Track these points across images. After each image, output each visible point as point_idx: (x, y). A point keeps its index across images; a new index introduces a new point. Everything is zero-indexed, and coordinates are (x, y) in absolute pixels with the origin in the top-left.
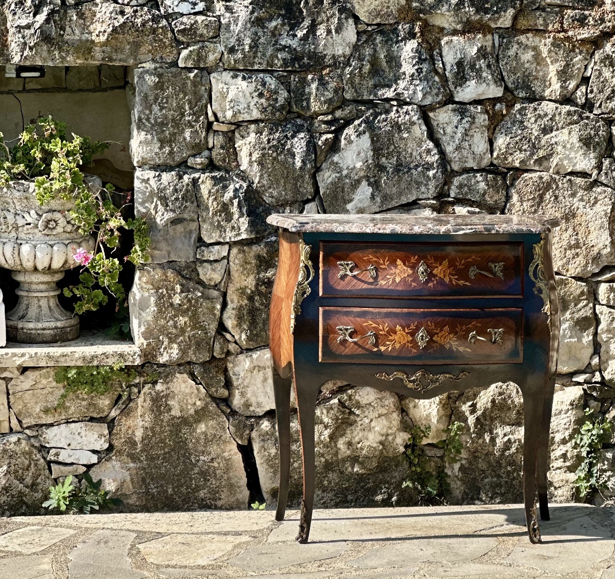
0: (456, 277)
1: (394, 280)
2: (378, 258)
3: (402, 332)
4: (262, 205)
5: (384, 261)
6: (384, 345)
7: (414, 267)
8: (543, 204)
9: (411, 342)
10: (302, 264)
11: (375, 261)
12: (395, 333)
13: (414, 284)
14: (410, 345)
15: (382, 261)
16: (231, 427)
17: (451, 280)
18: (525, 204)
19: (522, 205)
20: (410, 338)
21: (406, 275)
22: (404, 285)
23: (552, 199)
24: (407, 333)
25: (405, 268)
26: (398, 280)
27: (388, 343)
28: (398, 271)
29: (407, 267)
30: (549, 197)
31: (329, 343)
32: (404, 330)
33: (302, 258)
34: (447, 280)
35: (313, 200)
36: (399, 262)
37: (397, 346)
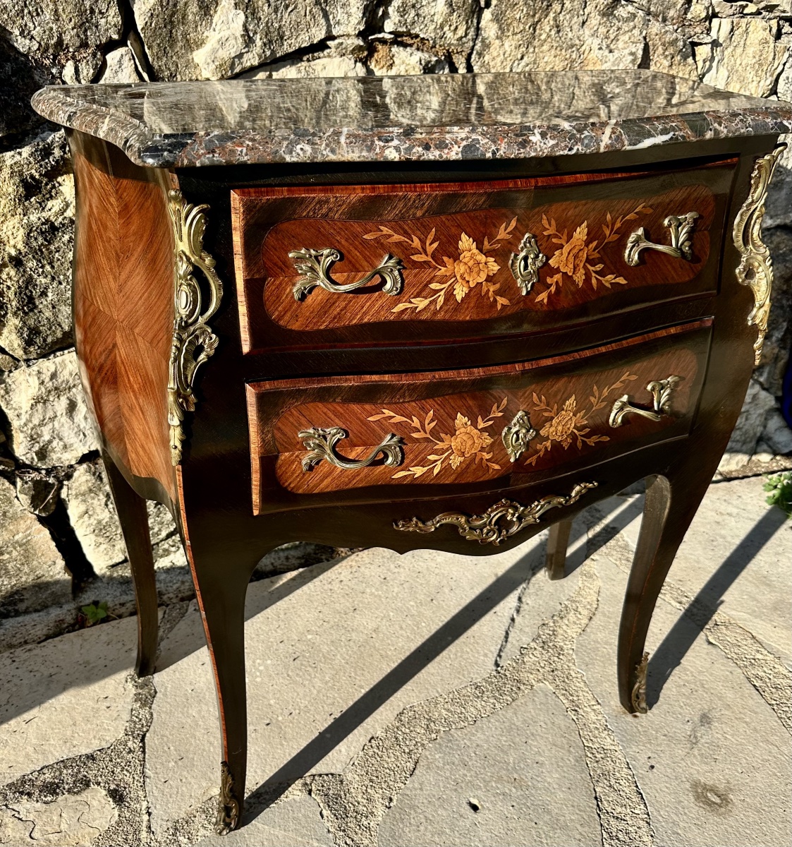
0: (599, 267)
1: (450, 295)
2: (406, 234)
3: (470, 429)
4: (8, 59)
5: (423, 242)
6: (422, 463)
7: (502, 254)
8: (536, 43)
9: (491, 448)
10: (183, 268)
11: (399, 244)
12: (453, 434)
13: (502, 301)
14: (487, 456)
15: (416, 243)
16: (21, 496)
17: (588, 279)
18: (507, 44)
19: (503, 45)
20: (489, 441)
21: (482, 277)
22: (477, 306)
23: (553, 32)
24: (482, 430)
25: (482, 258)
26: (460, 293)
27: (432, 457)
28: (460, 269)
29: (487, 254)
30: (548, 29)
31: (279, 472)
32: (474, 424)
33: (183, 246)
34: (579, 278)
35: (121, 43)
36: (466, 242)
37: (456, 461)
